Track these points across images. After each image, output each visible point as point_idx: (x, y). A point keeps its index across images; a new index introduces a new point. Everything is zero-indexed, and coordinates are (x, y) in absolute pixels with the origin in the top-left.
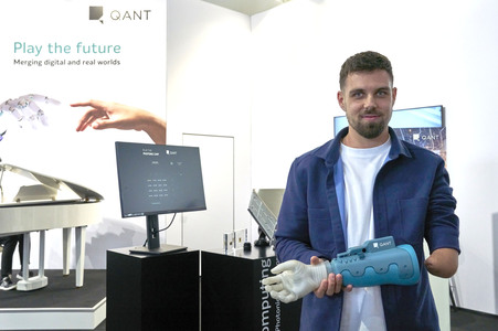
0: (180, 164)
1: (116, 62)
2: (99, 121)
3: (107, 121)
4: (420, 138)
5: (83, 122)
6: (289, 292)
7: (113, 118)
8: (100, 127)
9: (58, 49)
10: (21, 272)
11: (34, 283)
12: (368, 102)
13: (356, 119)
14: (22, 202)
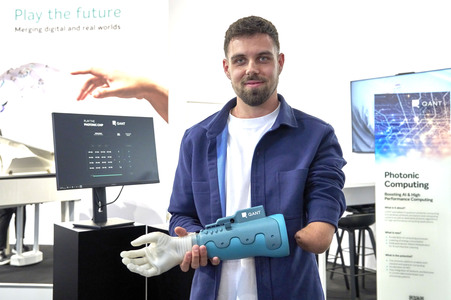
0: (128, 135)
1: (116, 27)
2: (100, 90)
3: (108, 90)
4: (421, 105)
5: (83, 91)
6: (151, 266)
7: (114, 87)
8: (101, 96)
9: (58, 14)
10: (15, 247)
11: (27, 259)
12: (249, 68)
13: (240, 87)
14: (14, 174)
